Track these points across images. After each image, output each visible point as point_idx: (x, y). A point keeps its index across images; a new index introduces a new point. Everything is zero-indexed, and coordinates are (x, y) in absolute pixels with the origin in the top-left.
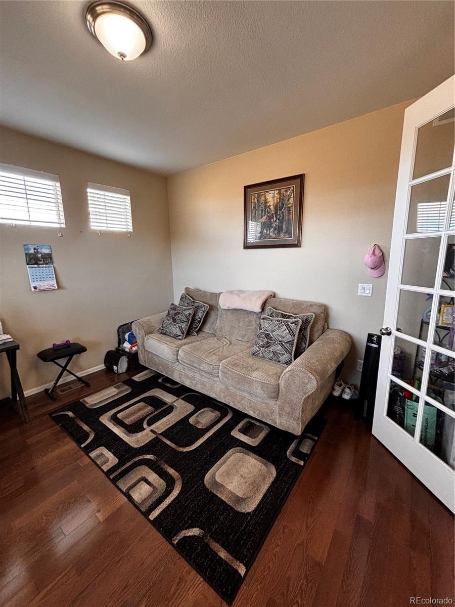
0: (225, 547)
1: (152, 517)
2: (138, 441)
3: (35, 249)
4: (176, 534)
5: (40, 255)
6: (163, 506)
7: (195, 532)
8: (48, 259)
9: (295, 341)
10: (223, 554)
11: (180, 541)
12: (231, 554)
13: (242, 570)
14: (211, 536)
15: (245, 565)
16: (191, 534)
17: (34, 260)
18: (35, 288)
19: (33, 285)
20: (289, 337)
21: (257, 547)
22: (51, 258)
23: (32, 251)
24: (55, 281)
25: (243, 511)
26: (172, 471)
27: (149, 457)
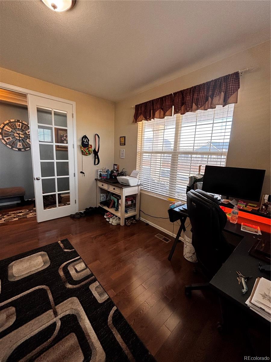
25: (45, 252)
26: (61, 273)
27: (69, 286)
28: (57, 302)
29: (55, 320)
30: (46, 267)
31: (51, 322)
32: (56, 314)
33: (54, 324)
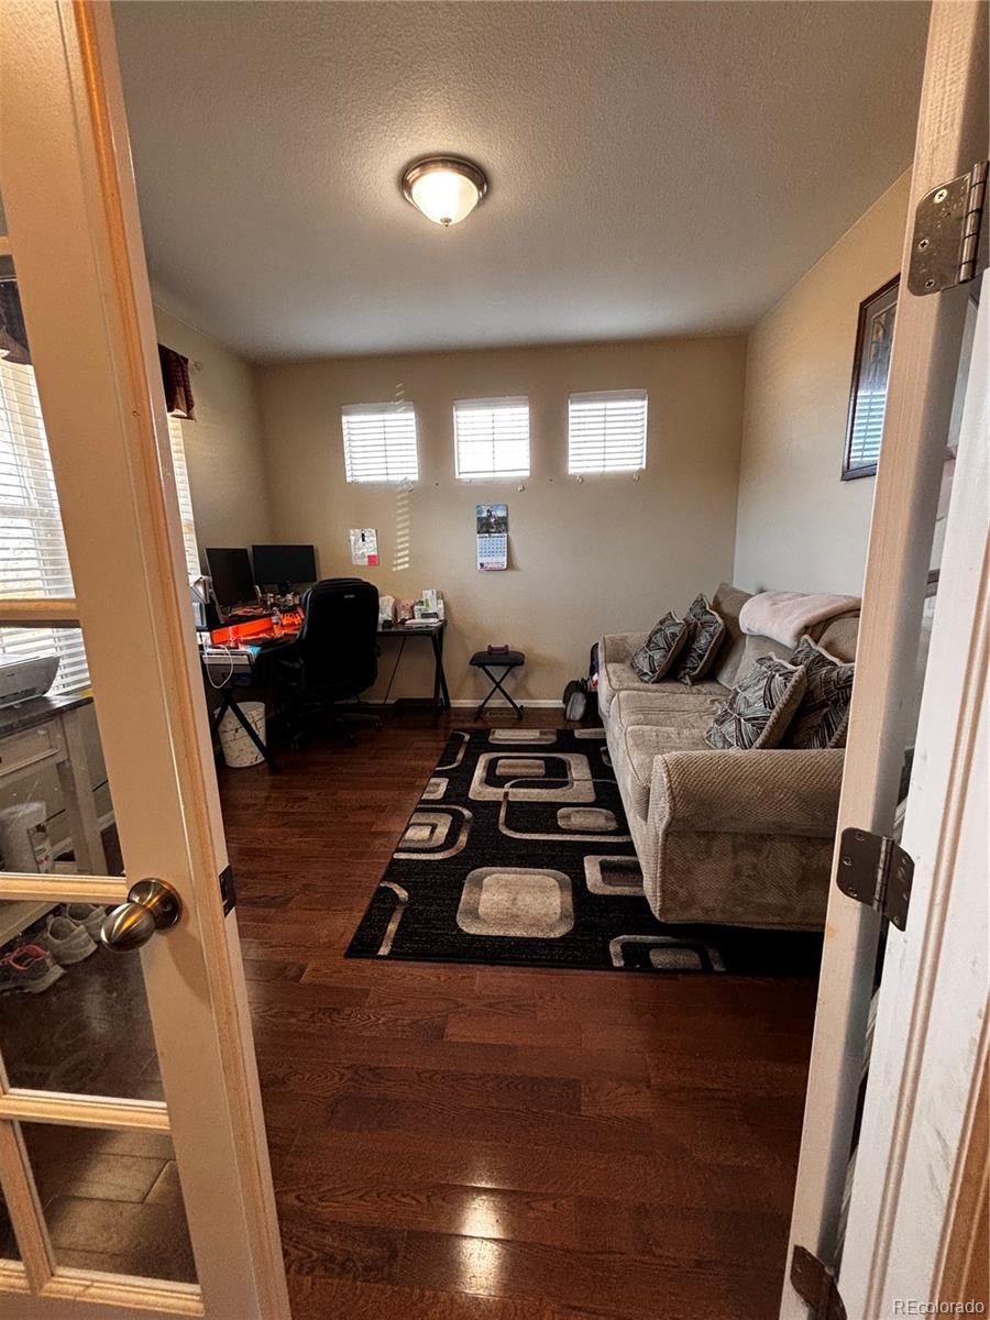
0: (401, 926)
1: (396, 856)
2: (480, 793)
3: (488, 511)
4: (390, 881)
5: (493, 520)
6: (414, 856)
7: (403, 894)
8: (502, 524)
9: (770, 722)
10: (392, 927)
11: (386, 887)
12: (396, 934)
13: (384, 951)
14: (406, 909)
15: (391, 952)
16: (397, 892)
17: (487, 526)
18: (482, 565)
19: (480, 560)
20: (758, 708)
21: (422, 956)
22: (506, 524)
23: (485, 515)
24: (505, 558)
25: (460, 924)
26: (463, 839)
27: (467, 813)
28: (498, 804)
29: (511, 790)
30: (485, 869)
31: (515, 790)
32: (506, 794)
33: (512, 786)
